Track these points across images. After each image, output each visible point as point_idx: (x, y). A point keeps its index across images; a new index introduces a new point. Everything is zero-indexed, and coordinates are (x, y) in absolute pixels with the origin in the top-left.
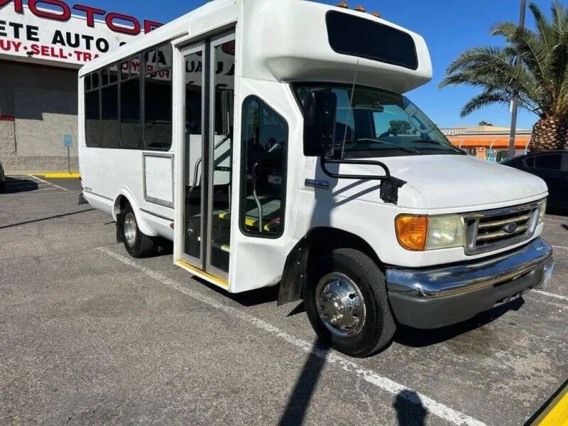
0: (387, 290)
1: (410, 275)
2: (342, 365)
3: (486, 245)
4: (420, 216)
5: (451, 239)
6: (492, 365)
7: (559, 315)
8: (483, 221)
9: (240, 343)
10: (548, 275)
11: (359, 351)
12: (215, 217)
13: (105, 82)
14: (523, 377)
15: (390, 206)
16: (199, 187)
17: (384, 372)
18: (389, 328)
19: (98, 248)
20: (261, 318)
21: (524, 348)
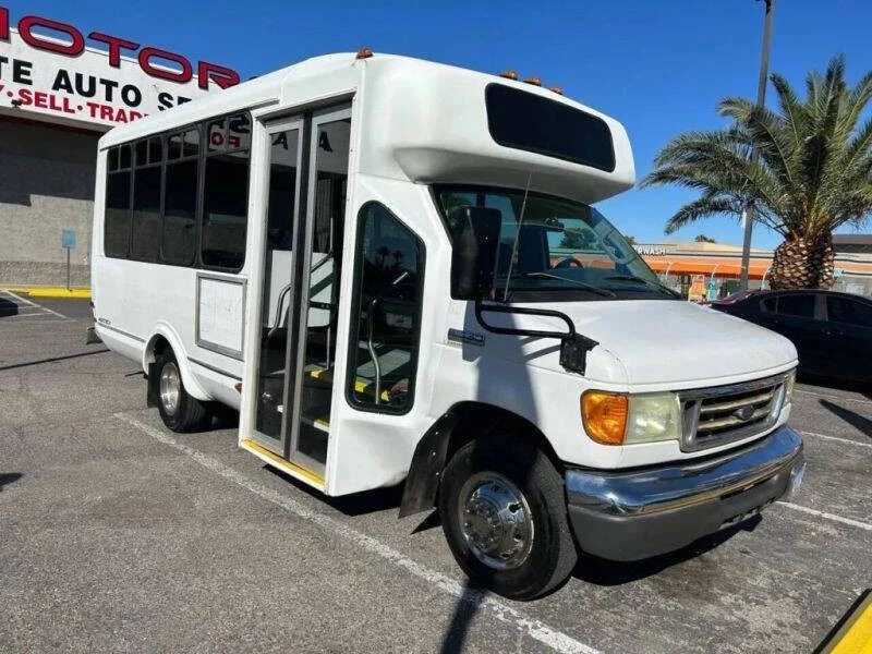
0: (567, 501)
1: (601, 480)
2: (497, 613)
3: (710, 437)
4: (618, 394)
5: (660, 428)
6: (716, 615)
7: (813, 541)
8: (707, 402)
9: (341, 574)
10: (797, 482)
11: (523, 591)
12: (307, 375)
13: (141, 160)
14: (761, 636)
15: (575, 377)
16: (285, 329)
17: (559, 624)
18: (567, 558)
19: (116, 415)
20: (373, 535)
21: (763, 589)
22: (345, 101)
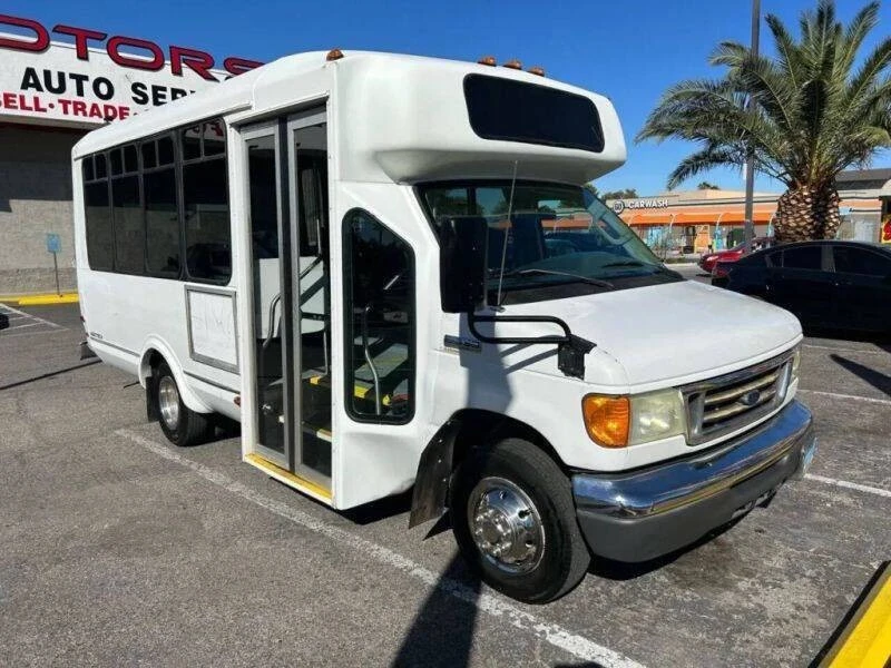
0: (576, 508)
1: (608, 484)
2: (513, 619)
3: (717, 426)
4: (619, 396)
5: (664, 425)
6: (733, 603)
7: (828, 512)
8: (710, 393)
9: (355, 590)
10: (808, 459)
11: (538, 596)
12: (305, 382)
13: (117, 170)
14: (779, 621)
15: (573, 381)
16: (278, 340)
17: (576, 626)
18: (580, 559)
19: (118, 432)
20: (386, 545)
21: (778, 570)
22: (319, 105)
